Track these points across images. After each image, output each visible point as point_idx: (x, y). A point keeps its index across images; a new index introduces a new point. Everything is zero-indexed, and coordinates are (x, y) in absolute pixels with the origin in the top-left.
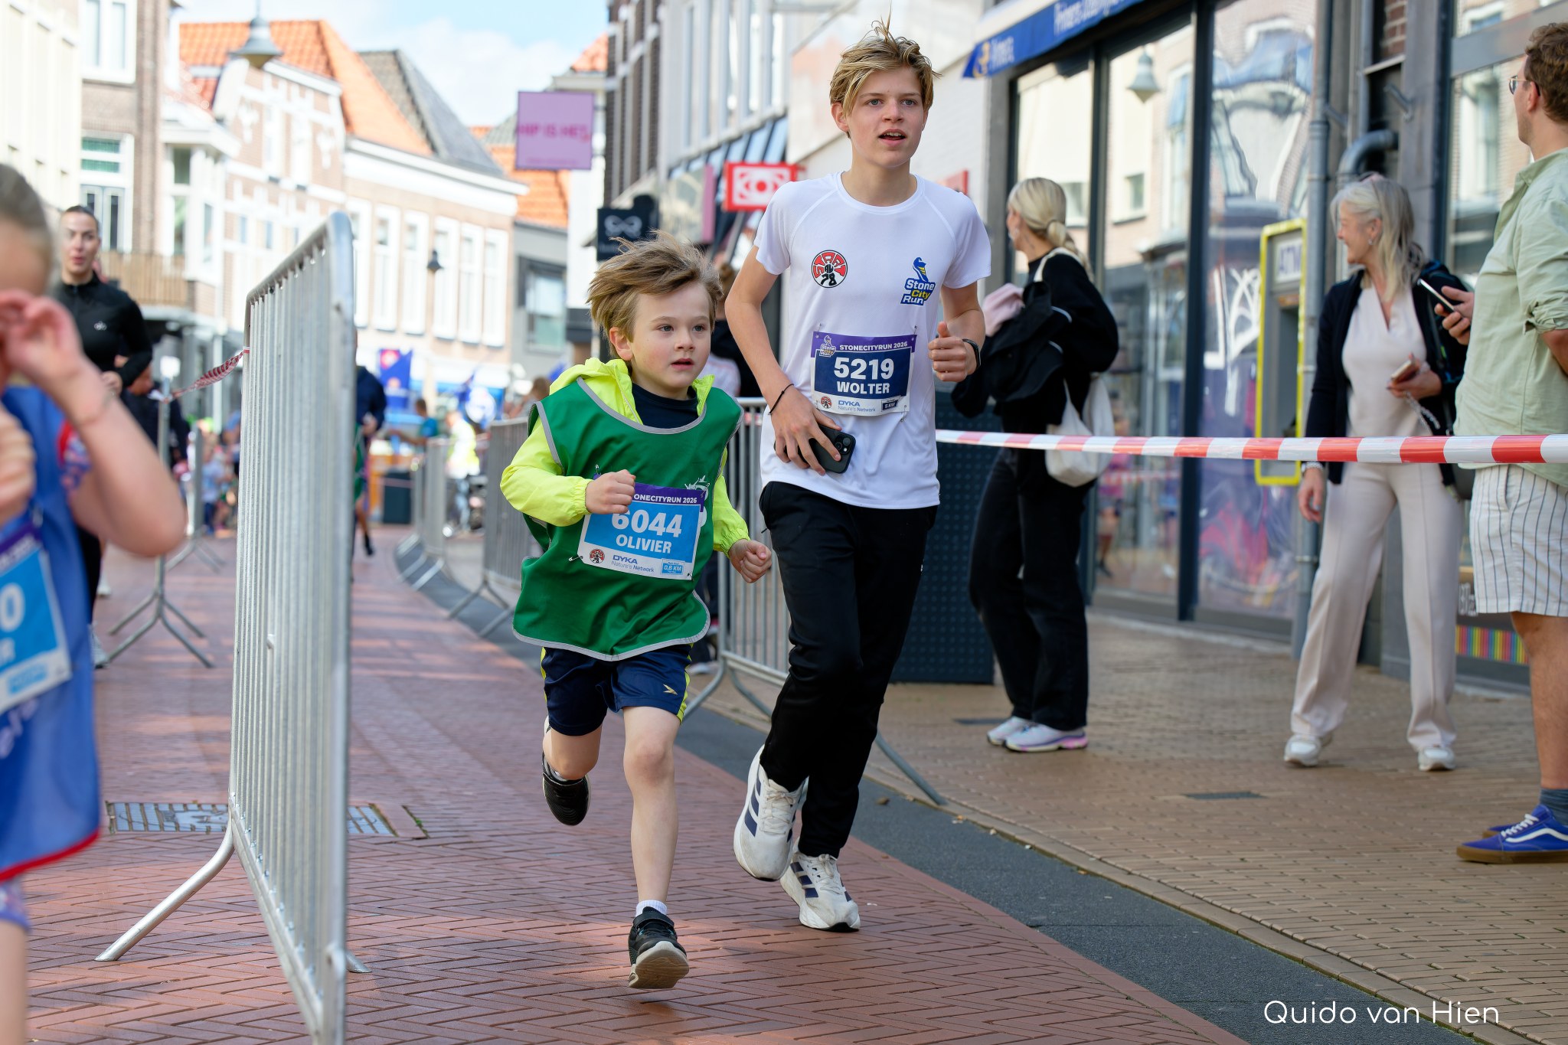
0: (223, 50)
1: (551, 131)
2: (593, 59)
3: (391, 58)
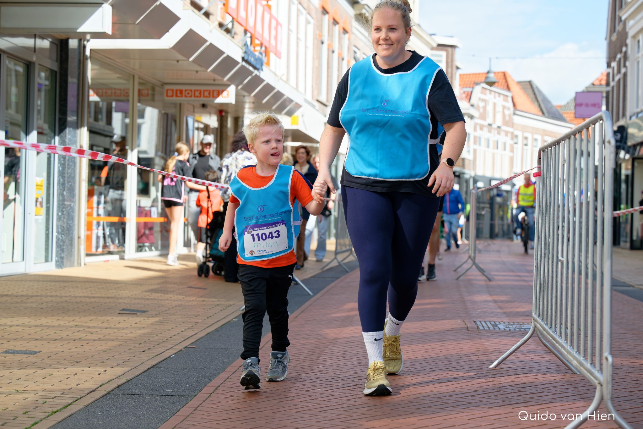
0: (472, 82)
1: (587, 105)
2: (600, 81)
3: (529, 83)
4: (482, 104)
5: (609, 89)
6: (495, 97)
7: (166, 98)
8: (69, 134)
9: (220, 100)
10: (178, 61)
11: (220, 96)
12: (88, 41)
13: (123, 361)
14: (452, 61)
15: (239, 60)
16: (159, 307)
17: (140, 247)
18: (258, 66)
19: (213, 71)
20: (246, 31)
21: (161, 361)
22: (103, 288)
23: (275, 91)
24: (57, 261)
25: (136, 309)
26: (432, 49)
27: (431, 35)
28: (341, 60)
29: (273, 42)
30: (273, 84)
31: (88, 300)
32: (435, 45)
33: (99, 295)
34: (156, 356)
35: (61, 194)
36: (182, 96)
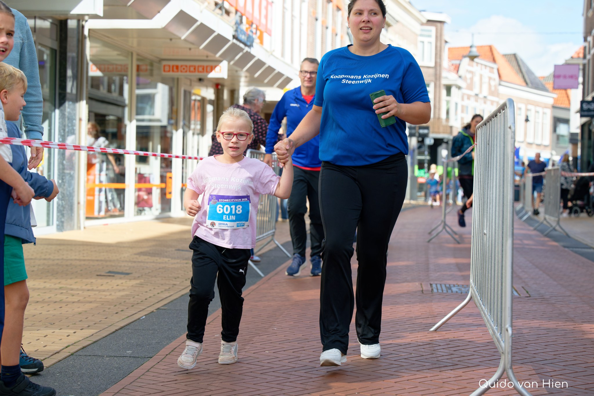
0: (461, 55)
1: (565, 77)
2: (578, 54)
3: (514, 56)
4: (469, 76)
5: (585, 61)
6: (481, 69)
7: (164, 73)
8: (69, 108)
9: (213, 75)
10: (171, 40)
11: (213, 71)
12: (86, 21)
13: (94, 323)
14: (441, 35)
15: (230, 38)
16: (143, 269)
17: (140, 210)
18: (249, 44)
19: (205, 48)
20: (237, 11)
21: (131, 323)
22: (95, 251)
23: (266, 66)
24: (58, 225)
25: (120, 271)
26: (422, 24)
27: (420, 11)
28: (334, 35)
29: (263, 21)
30: (263, 59)
31: (78, 263)
32: (425, 21)
33: (89, 258)
34: (127, 318)
35: (61, 163)
36: (178, 71)
